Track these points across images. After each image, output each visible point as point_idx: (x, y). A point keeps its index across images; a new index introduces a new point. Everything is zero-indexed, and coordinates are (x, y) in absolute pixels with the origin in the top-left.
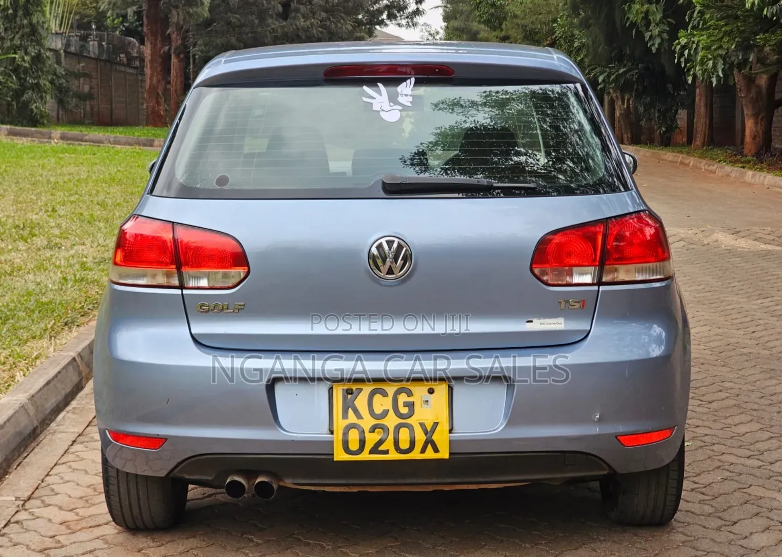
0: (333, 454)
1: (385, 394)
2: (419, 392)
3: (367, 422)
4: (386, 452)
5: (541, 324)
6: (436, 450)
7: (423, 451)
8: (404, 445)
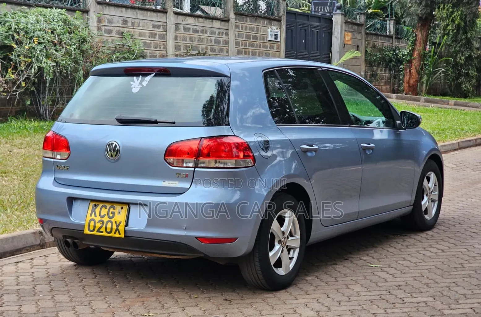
0: (84, 231)
1: (106, 208)
2: (118, 207)
3: (98, 219)
4: (102, 232)
5: (169, 183)
6: (120, 234)
7: (115, 233)
8: (109, 230)
